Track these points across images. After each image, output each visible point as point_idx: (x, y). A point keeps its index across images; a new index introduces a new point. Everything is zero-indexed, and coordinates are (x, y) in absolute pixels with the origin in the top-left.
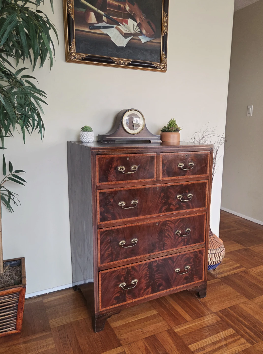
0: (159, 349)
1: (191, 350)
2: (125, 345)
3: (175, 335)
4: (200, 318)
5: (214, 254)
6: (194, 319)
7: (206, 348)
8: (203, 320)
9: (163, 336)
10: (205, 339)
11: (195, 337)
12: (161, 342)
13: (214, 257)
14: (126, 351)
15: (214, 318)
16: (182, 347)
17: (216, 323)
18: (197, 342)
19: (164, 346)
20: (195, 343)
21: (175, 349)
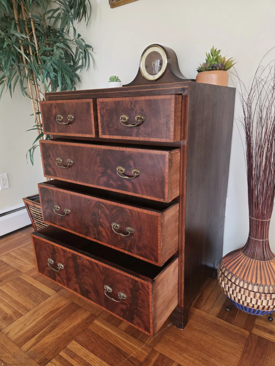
0: (61, 318)
1: (68, 345)
2: (59, 293)
3: (87, 323)
4: (131, 337)
5: (241, 288)
6: (125, 331)
7: (75, 359)
8: (129, 340)
9: (81, 314)
10: (92, 354)
11: (92, 342)
12: (72, 315)
13: (240, 292)
14: (51, 297)
15: (140, 351)
16: (70, 335)
17: (132, 357)
18: (84, 347)
19: (66, 321)
20: (81, 345)
21: (64, 330)
